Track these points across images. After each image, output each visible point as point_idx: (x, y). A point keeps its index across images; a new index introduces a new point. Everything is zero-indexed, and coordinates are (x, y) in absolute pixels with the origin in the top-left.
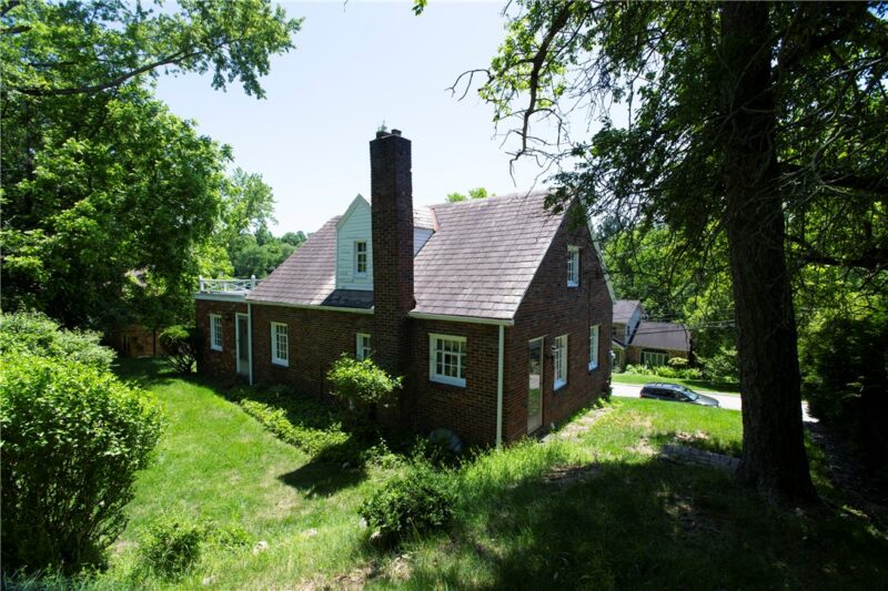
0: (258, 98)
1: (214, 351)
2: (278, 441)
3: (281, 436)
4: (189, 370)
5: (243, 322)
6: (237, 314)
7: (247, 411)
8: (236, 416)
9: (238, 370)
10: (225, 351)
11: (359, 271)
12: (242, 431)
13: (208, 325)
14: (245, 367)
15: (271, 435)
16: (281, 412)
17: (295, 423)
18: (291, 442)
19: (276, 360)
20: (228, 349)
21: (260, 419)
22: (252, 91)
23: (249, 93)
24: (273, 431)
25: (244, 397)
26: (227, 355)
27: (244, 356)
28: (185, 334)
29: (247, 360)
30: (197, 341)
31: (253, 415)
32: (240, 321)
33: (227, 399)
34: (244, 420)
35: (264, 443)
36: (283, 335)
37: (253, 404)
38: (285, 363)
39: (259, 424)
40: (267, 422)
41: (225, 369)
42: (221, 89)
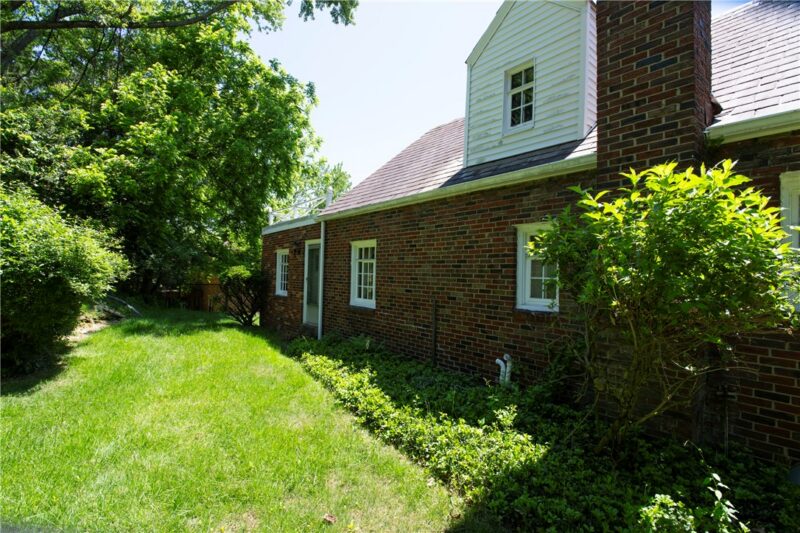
0: (346, 24)
1: (279, 297)
2: (365, 434)
3: (371, 424)
4: (251, 321)
5: (314, 252)
6: (308, 243)
7: (308, 370)
8: (290, 376)
9: (305, 320)
10: (291, 295)
11: (513, 123)
12: (293, 404)
13: (274, 265)
14: (313, 316)
15: (349, 419)
16: (366, 375)
17: (399, 400)
18: (396, 441)
19: (356, 301)
20: (294, 292)
21: (329, 385)
22: (340, 19)
23: (336, 21)
24: (354, 410)
25: (307, 350)
26: (292, 301)
27: (312, 301)
28: (247, 274)
29: (317, 306)
30: (260, 284)
31: (317, 377)
32: (311, 251)
33: (283, 353)
34: (301, 385)
35: (335, 436)
36: (369, 261)
37: (321, 360)
38: (371, 304)
39: (327, 392)
40: (342, 392)
41: (289, 319)
42: (309, 17)
